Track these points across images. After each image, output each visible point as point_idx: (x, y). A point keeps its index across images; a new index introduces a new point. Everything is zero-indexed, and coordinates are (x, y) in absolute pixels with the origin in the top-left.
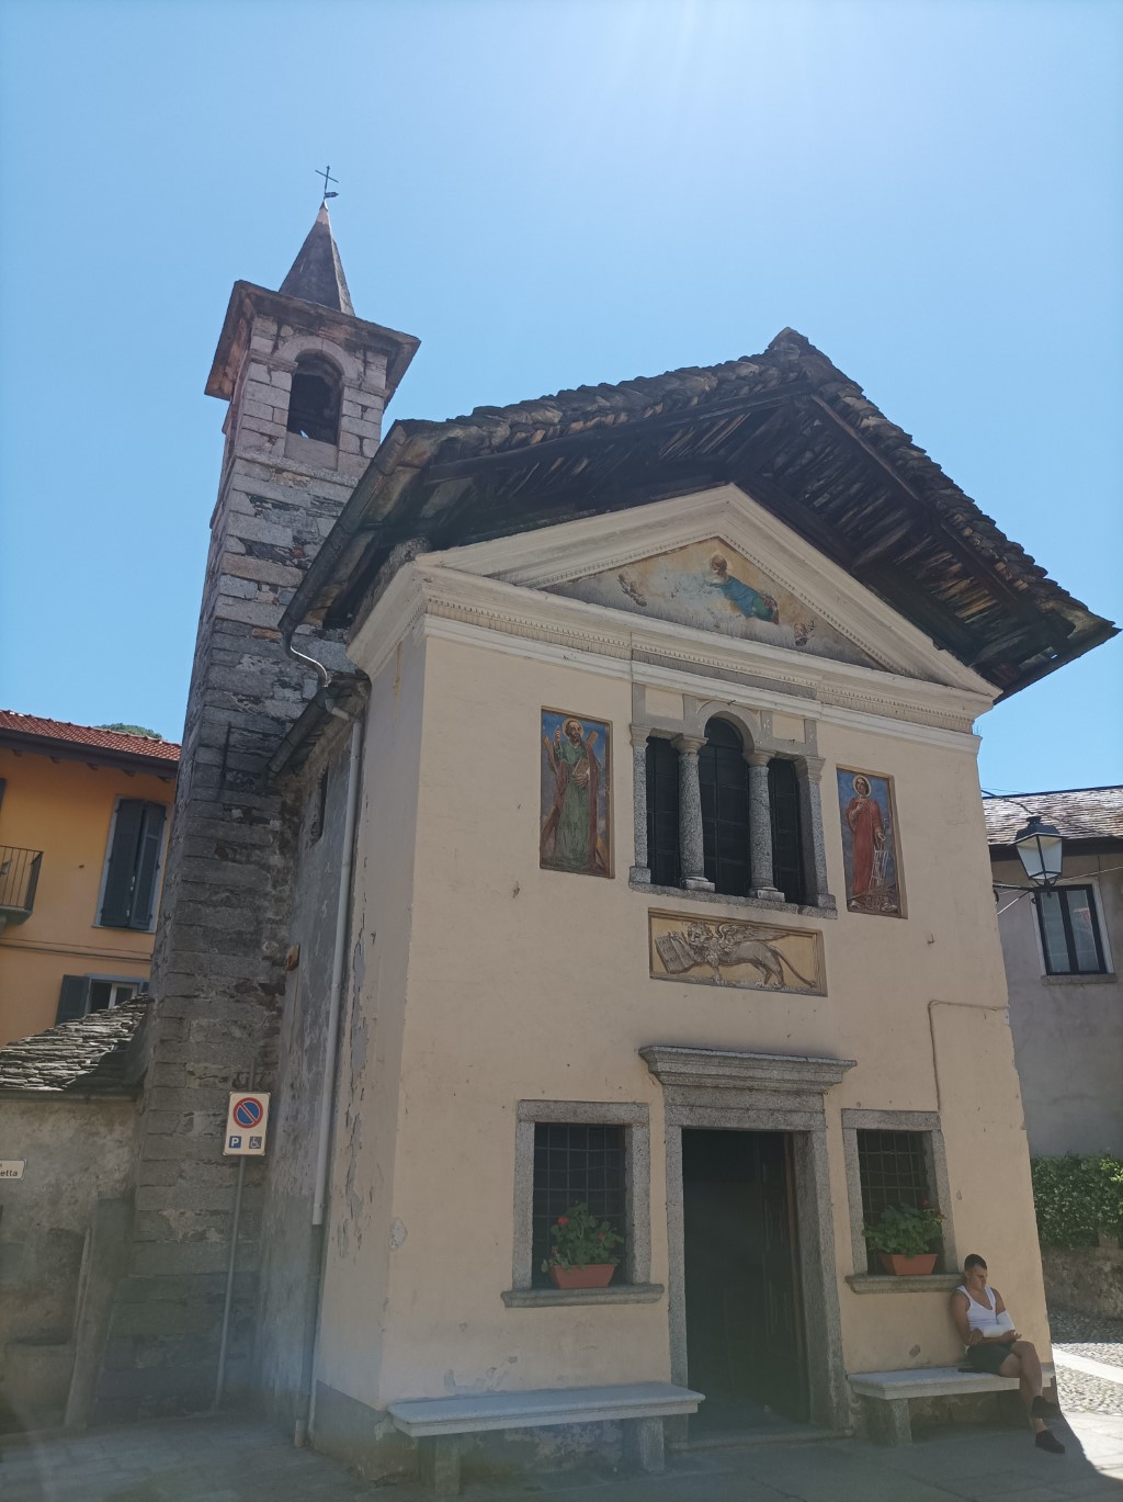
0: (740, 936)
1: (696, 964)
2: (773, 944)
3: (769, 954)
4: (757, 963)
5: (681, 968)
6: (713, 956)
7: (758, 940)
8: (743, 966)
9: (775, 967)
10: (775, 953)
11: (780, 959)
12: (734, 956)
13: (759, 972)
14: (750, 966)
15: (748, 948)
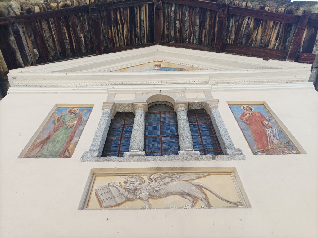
0: (168, 180)
1: (129, 200)
2: (197, 182)
3: (194, 188)
4: (183, 194)
5: (115, 204)
6: (144, 194)
7: (184, 180)
8: (171, 197)
9: (201, 195)
10: (199, 187)
11: (205, 190)
12: (163, 192)
13: (186, 200)
14: (177, 197)
15: (175, 185)
